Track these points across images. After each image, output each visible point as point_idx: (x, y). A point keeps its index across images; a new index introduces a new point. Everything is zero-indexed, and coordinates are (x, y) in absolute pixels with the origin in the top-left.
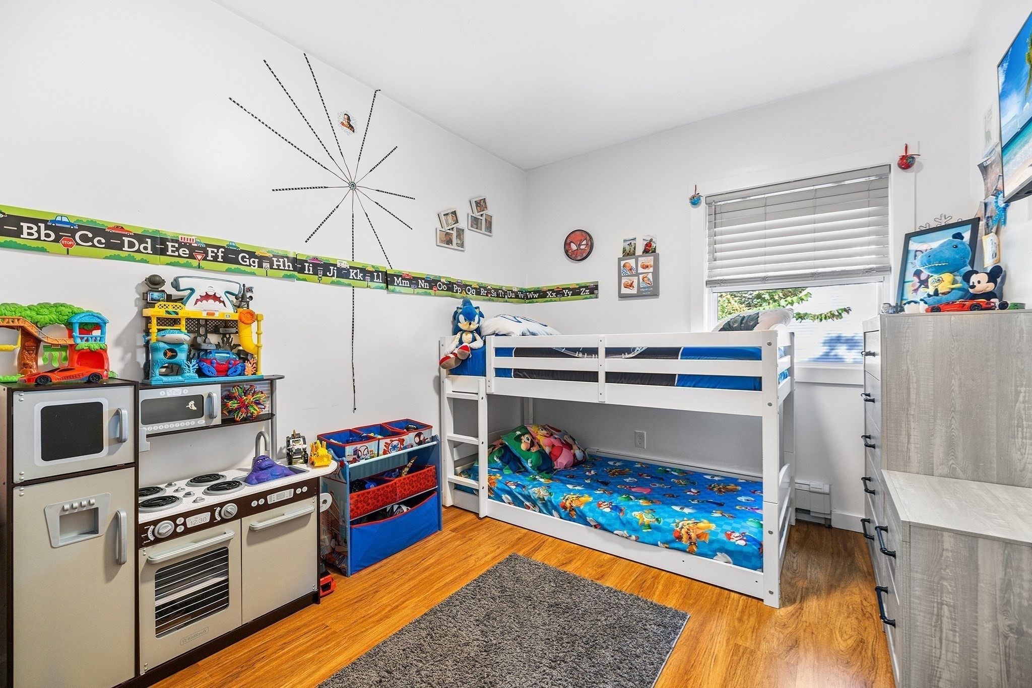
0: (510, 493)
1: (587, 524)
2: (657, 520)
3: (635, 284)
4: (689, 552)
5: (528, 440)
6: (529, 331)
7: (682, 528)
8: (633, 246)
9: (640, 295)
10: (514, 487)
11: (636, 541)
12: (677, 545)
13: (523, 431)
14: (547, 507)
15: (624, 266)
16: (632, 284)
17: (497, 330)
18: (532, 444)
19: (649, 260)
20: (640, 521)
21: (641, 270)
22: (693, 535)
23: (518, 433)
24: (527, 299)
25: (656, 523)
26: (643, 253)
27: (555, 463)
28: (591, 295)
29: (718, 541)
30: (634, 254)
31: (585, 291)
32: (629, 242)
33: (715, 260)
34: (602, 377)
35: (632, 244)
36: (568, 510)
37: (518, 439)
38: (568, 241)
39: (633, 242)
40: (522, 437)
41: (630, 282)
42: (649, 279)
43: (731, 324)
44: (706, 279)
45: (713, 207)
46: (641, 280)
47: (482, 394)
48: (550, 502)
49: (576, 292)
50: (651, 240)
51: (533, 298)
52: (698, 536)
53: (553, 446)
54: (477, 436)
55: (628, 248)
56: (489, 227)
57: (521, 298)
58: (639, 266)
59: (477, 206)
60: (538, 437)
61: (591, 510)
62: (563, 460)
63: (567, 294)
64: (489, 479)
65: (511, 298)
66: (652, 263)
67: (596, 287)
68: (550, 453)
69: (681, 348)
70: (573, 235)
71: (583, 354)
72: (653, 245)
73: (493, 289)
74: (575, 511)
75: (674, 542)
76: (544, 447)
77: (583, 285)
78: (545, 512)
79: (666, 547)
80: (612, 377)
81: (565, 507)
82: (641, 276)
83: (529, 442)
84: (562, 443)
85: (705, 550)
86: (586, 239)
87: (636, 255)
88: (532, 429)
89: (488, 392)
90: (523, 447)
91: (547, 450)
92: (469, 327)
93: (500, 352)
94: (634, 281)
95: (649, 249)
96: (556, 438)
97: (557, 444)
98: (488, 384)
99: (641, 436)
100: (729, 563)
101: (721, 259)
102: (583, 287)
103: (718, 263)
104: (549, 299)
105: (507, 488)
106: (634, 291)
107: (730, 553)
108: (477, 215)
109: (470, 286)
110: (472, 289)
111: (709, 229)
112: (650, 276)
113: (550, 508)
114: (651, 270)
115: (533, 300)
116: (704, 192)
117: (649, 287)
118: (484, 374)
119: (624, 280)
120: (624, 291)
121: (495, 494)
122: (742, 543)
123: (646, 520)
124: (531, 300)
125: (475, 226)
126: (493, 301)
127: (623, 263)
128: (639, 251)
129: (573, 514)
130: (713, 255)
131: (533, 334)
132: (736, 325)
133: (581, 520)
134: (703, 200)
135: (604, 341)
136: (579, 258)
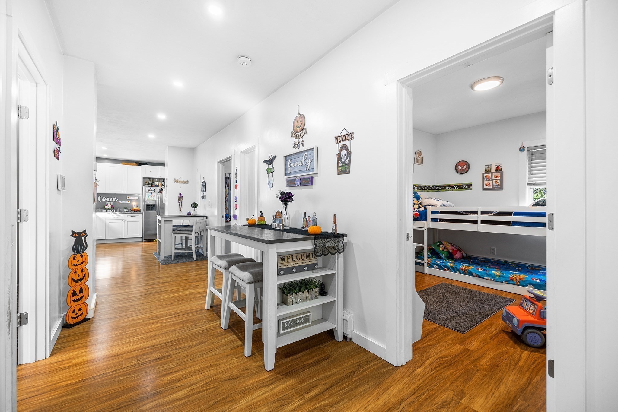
0: (437, 265)
1: (472, 275)
2: (503, 274)
3: (491, 184)
4: (516, 285)
5: (443, 246)
6: (443, 204)
7: (513, 276)
8: (490, 168)
9: (494, 189)
10: (439, 263)
11: (493, 281)
12: (511, 282)
13: (441, 243)
14: (455, 270)
15: (485, 176)
16: (489, 184)
17: (430, 204)
18: (445, 248)
19: (499, 174)
20: (495, 274)
21: (494, 178)
22: (518, 279)
23: (438, 244)
24: (436, 190)
25: (502, 275)
26: (495, 171)
27: (454, 256)
28: (469, 189)
29: (528, 281)
30: (490, 171)
31: (465, 187)
32: (488, 166)
33: (532, 174)
34: (479, 222)
35: (490, 167)
36: (464, 271)
37: (439, 246)
38: (457, 166)
39: (490, 166)
40: (440, 246)
41: (488, 183)
42: (498, 182)
43: (539, 203)
44: (527, 182)
45: (531, 152)
46: (494, 183)
47: (426, 228)
48: (456, 268)
49: (461, 187)
50: (499, 166)
51: (439, 189)
52: (520, 279)
53: (453, 250)
54: (423, 244)
55: (487, 169)
56: (422, 163)
57: (433, 190)
58: (493, 176)
59: (418, 154)
60: (447, 246)
61: (475, 271)
62: (458, 255)
63: (456, 188)
64: (428, 260)
65: (430, 190)
66: (500, 175)
67: (471, 185)
68: (452, 252)
69: (513, 212)
70: (460, 163)
71: (471, 213)
72: (500, 168)
73: (423, 186)
74: (467, 271)
75: (510, 281)
76: (449, 250)
77: (465, 184)
78: (453, 271)
79: (507, 283)
80: (483, 222)
81: (462, 270)
82: (494, 181)
83: (443, 247)
84: (457, 249)
85: (523, 284)
86: (466, 165)
87: (492, 172)
88: (444, 243)
89: (428, 227)
90: (441, 249)
91: (451, 251)
92: (417, 203)
93: (433, 212)
94: (491, 183)
95: (498, 169)
96: (454, 247)
97: (455, 249)
98: (428, 224)
99: (494, 250)
100: (533, 288)
101: (535, 174)
102: (465, 185)
103: (533, 175)
104: (447, 190)
105: (436, 263)
106: (491, 187)
107: (533, 285)
108: (418, 158)
109: (415, 186)
110: (416, 187)
111: (529, 161)
112: (499, 181)
113: (456, 270)
114: (499, 178)
115: (439, 190)
116: (526, 145)
117: (498, 186)
118: (426, 220)
119: (485, 183)
120: (485, 187)
121: (430, 265)
122: (539, 281)
123: (498, 274)
124: (438, 190)
125: (417, 162)
126: (423, 191)
127: (485, 175)
128: (493, 170)
129: (465, 272)
130: (531, 172)
131: (445, 206)
132: (541, 203)
133: (469, 274)
134: (526, 149)
135: (480, 209)
136: (463, 173)
